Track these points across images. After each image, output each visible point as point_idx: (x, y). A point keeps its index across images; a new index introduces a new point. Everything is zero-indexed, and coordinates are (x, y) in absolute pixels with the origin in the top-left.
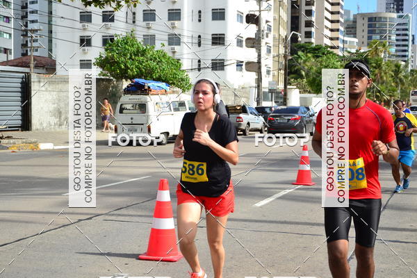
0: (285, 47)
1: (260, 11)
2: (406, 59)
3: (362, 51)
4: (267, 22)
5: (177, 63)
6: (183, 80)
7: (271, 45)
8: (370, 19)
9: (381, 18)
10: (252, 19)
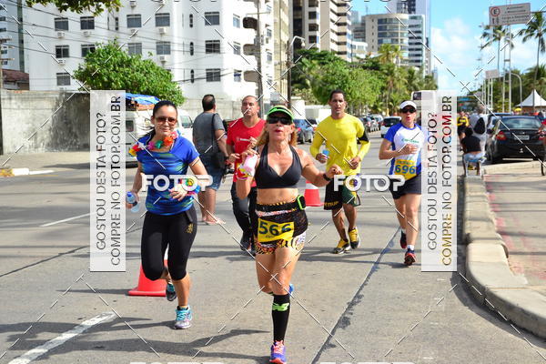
0: (288, 54)
1: (258, 14)
2: (420, 64)
3: (372, 56)
4: (267, 26)
5: (167, 75)
6: (174, 93)
7: (272, 51)
8: (380, 21)
9: (391, 19)
10: (250, 23)
